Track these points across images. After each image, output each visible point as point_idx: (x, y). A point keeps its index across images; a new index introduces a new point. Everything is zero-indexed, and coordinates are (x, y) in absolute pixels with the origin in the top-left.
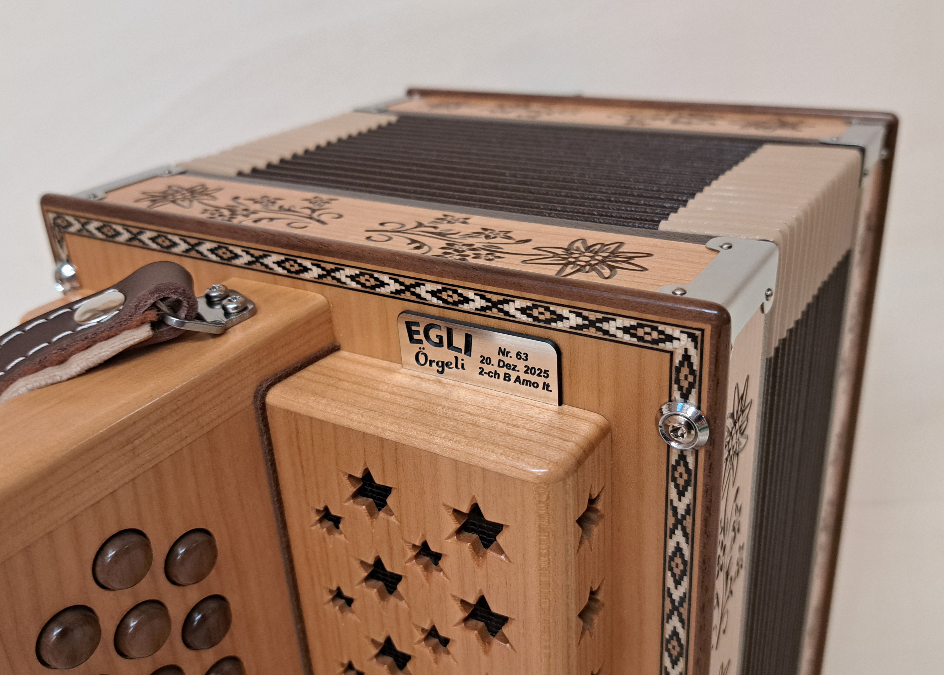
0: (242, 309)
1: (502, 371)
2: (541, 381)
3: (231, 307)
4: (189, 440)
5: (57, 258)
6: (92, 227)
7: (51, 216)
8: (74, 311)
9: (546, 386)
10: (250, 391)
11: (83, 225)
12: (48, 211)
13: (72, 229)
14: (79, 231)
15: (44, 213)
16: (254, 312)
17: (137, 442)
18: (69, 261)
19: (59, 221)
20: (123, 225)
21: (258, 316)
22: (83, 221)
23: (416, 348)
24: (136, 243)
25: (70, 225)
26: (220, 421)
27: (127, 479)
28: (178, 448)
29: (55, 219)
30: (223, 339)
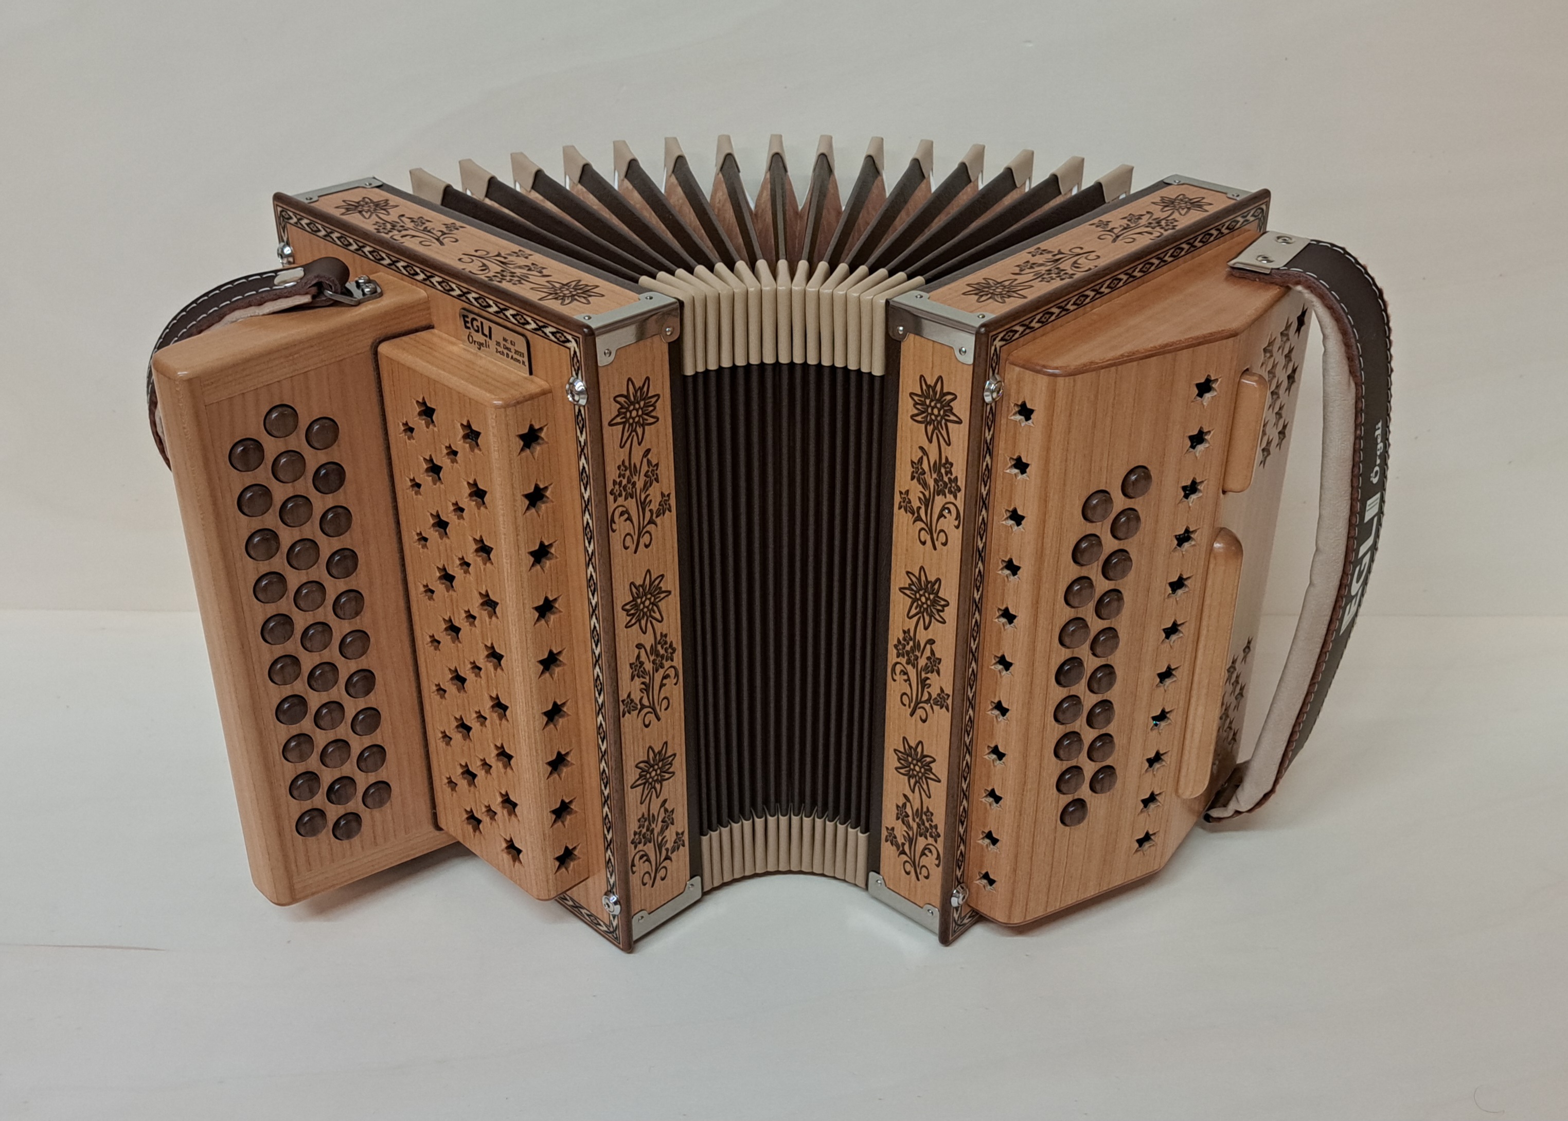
0: (374, 292)
1: (505, 351)
2: (521, 359)
3: (367, 290)
4: (327, 363)
5: (281, 239)
6: (304, 222)
7: (279, 209)
8: (276, 275)
9: (523, 363)
10: (370, 341)
11: (299, 220)
12: (277, 205)
13: (292, 221)
14: (296, 223)
15: (275, 206)
16: (381, 294)
17: (296, 356)
18: (288, 244)
19: (284, 213)
20: (322, 225)
21: (384, 297)
22: (298, 217)
23: (468, 331)
24: (328, 238)
25: (291, 218)
26: (347, 356)
27: (288, 376)
28: (319, 365)
29: (281, 212)
30: (357, 308)
